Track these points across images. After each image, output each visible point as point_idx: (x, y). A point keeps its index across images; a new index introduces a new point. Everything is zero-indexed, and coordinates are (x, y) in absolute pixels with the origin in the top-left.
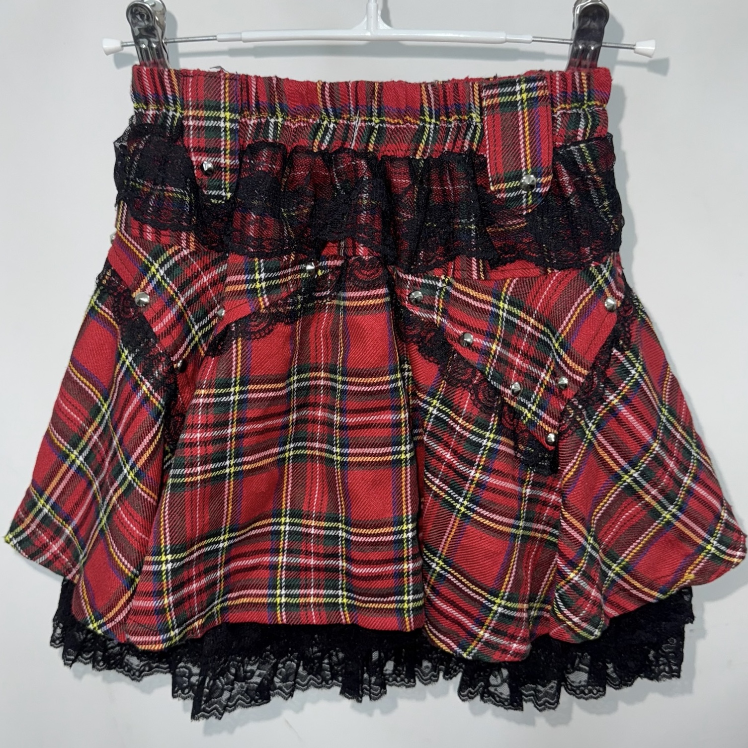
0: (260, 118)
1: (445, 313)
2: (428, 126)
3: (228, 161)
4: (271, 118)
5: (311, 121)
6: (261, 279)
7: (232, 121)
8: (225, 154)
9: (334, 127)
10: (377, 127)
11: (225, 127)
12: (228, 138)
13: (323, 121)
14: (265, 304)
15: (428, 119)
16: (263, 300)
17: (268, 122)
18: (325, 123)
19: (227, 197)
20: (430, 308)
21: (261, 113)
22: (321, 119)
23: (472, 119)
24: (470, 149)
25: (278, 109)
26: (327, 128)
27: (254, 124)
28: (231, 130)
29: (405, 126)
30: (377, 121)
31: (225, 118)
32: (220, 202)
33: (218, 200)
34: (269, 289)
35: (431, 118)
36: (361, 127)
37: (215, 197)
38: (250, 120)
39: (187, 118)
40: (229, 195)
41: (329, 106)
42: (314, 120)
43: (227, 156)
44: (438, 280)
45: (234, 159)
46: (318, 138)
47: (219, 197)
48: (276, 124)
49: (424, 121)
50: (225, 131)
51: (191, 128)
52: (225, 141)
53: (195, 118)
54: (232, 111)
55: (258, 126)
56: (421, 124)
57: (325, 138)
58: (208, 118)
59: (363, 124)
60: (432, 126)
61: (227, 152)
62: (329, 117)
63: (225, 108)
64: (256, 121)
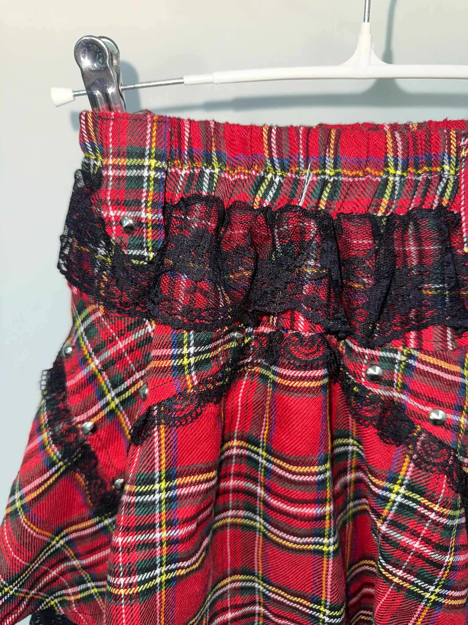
0: (193, 169)
1: (404, 388)
2: (391, 178)
3: (150, 216)
4: (206, 168)
5: (254, 172)
6: (189, 354)
7: (157, 169)
8: (146, 207)
9: (280, 181)
10: (332, 180)
11: (149, 177)
12: (151, 189)
13: (268, 173)
14: (193, 382)
15: (392, 171)
16: (191, 378)
17: (202, 173)
18: (270, 176)
19: (149, 257)
20: (390, 384)
21: (194, 162)
22: (265, 171)
23: (444, 171)
24: (440, 205)
25: (215, 158)
26: (272, 182)
27: (185, 174)
28: (156, 180)
29: (364, 179)
30: (332, 174)
31: (149, 166)
32: (142, 262)
33: (140, 260)
34: (198, 365)
35: (396, 169)
36: (313, 182)
37: (136, 257)
38: (181, 170)
39: (106, 167)
40: (152, 255)
41: (275, 156)
42: (257, 172)
43: (148, 210)
44: (396, 352)
45: (157, 213)
46: (260, 193)
47: (142, 258)
48: (212, 175)
49: (388, 173)
50: (148, 180)
51: (111, 179)
52: (148, 192)
53: (116, 167)
54: (158, 158)
55: (190, 177)
56: (384, 177)
57: (268, 194)
58: (129, 168)
59: (315, 179)
60: (397, 179)
61: (149, 204)
62: (275, 170)
63: (150, 154)
64: (188, 172)
